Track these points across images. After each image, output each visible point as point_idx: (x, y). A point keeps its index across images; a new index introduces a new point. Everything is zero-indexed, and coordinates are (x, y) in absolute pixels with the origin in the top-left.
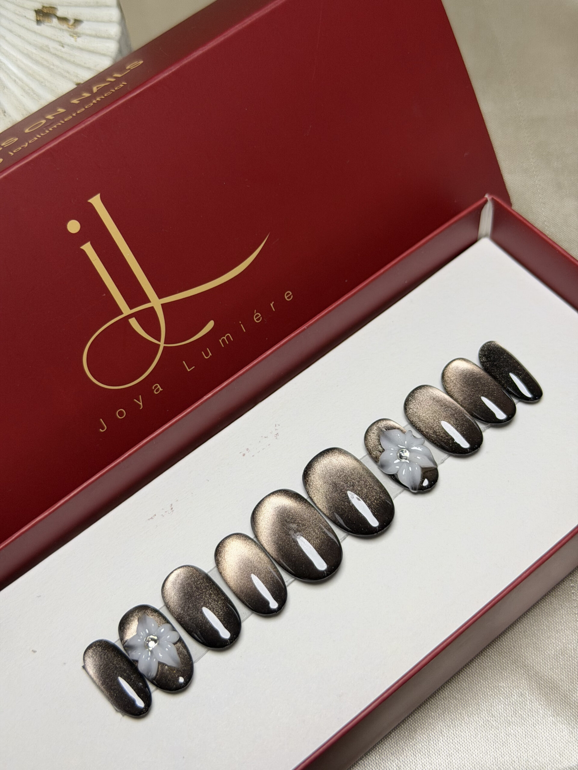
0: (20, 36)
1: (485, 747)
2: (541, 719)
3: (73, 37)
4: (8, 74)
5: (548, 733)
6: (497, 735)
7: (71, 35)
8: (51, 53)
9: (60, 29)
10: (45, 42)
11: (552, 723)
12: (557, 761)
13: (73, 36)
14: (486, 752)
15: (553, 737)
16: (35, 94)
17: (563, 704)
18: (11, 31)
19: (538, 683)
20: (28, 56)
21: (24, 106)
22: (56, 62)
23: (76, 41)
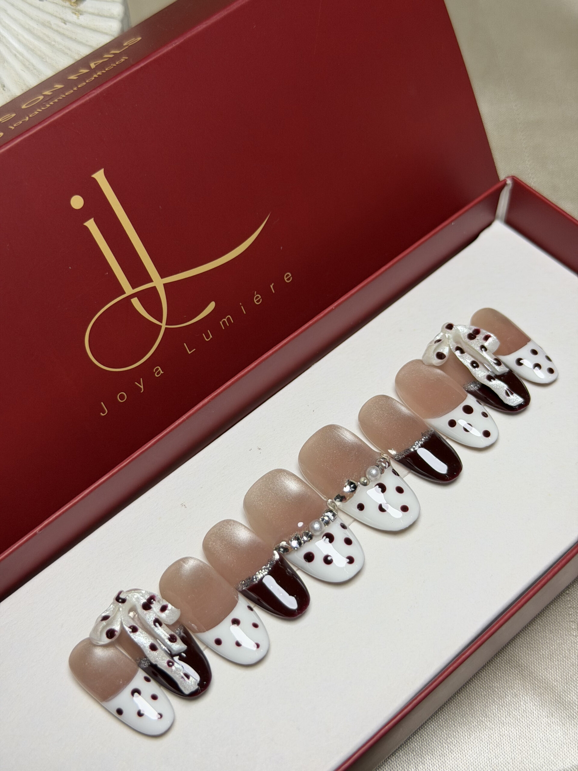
0: (21, 11)
1: (479, 748)
2: (535, 720)
3: (75, 15)
4: (8, 48)
5: (543, 734)
6: (491, 735)
7: (73, 13)
8: (53, 29)
9: (63, 6)
10: (47, 18)
11: (547, 725)
12: (552, 763)
13: (75, 13)
14: (480, 752)
15: (548, 739)
16: (35, 69)
17: (558, 705)
19: (532, 684)
20: (30, 31)
21: (24, 80)
22: (58, 38)
23: (78, 19)
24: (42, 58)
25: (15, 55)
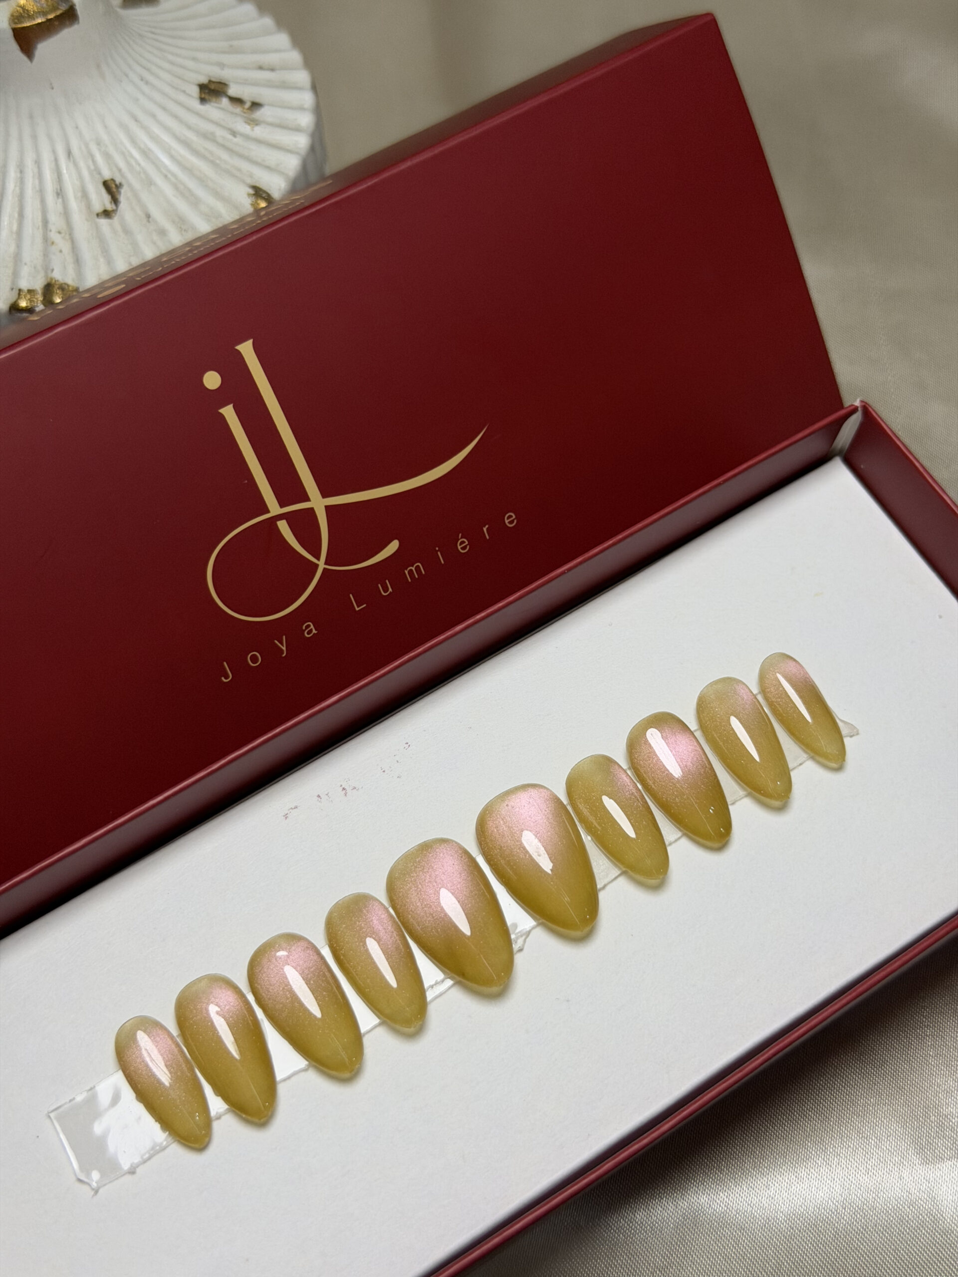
0: (176, 117)
4: (158, 167)
7: (245, 122)
8: (217, 143)
9: (232, 113)
10: (210, 128)
13: (249, 124)
18: (164, 109)
20: (186, 144)
22: (225, 156)
24: (202, 180)
25: (166, 176)
